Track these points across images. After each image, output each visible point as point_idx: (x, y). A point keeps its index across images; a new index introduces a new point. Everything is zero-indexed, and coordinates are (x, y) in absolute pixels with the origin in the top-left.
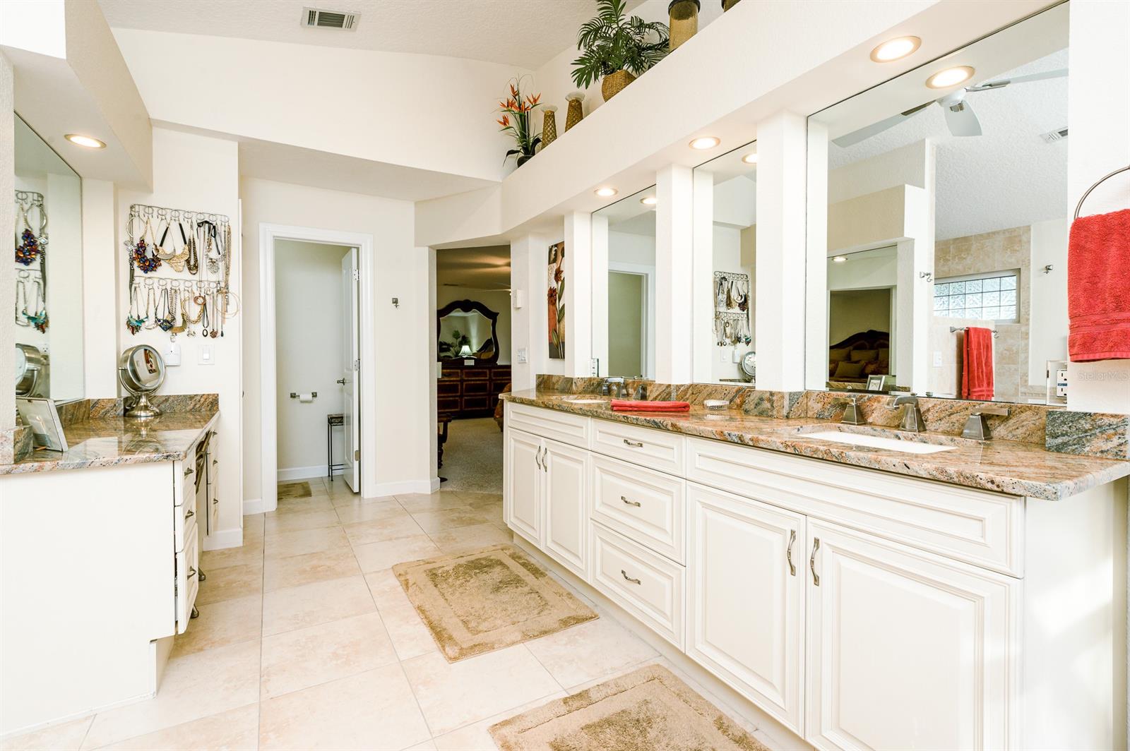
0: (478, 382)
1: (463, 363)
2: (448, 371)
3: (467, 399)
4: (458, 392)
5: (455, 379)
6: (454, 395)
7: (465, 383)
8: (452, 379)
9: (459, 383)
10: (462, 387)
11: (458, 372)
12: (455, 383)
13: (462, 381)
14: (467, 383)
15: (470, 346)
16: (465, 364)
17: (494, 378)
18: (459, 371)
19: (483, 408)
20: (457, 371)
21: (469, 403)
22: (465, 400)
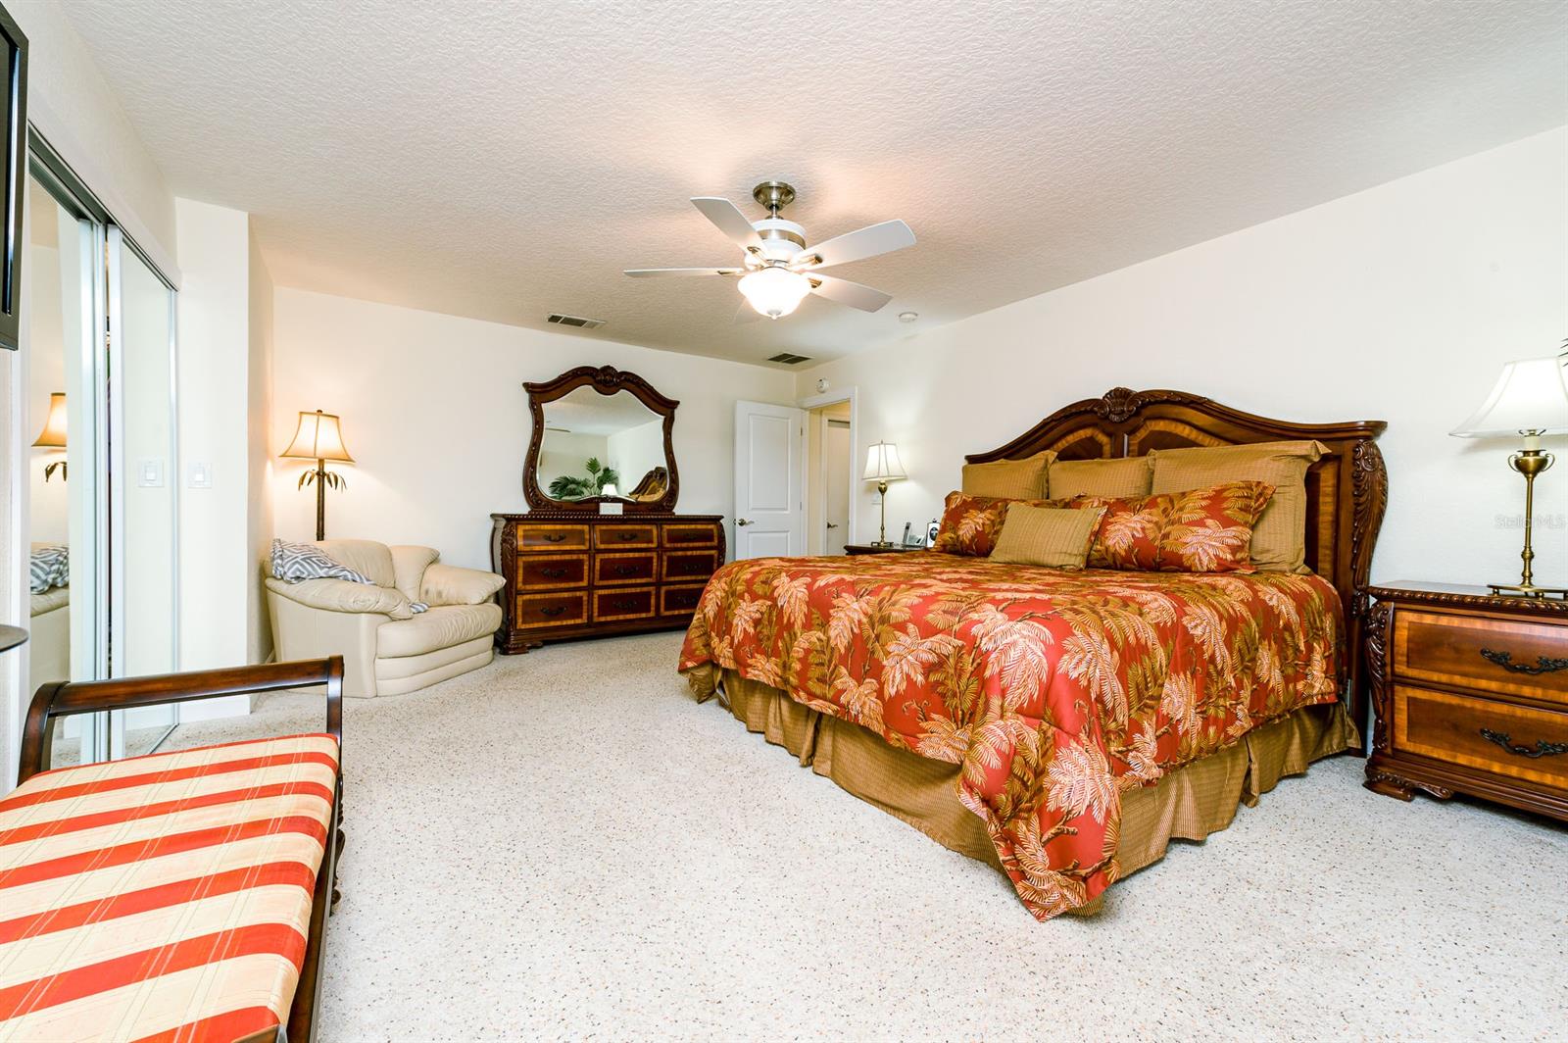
0: (631, 555)
1: (597, 510)
2: (558, 527)
3: (605, 596)
4: (582, 579)
5: (574, 547)
6: (572, 585)
7: (599, 557)
8: (567, 548)
9: (585, 557)
10: (592, 569)
11: (582, 532)
12: (575, 557)
13: (592, 552)
14: (606, 556)
15: (616, 485)
16: (602, 512)
17: (668, 545)
18: (586, 528)
19: (644, 615)
20: (579, 527)
21: (608, 605)
22: (600, 597)
